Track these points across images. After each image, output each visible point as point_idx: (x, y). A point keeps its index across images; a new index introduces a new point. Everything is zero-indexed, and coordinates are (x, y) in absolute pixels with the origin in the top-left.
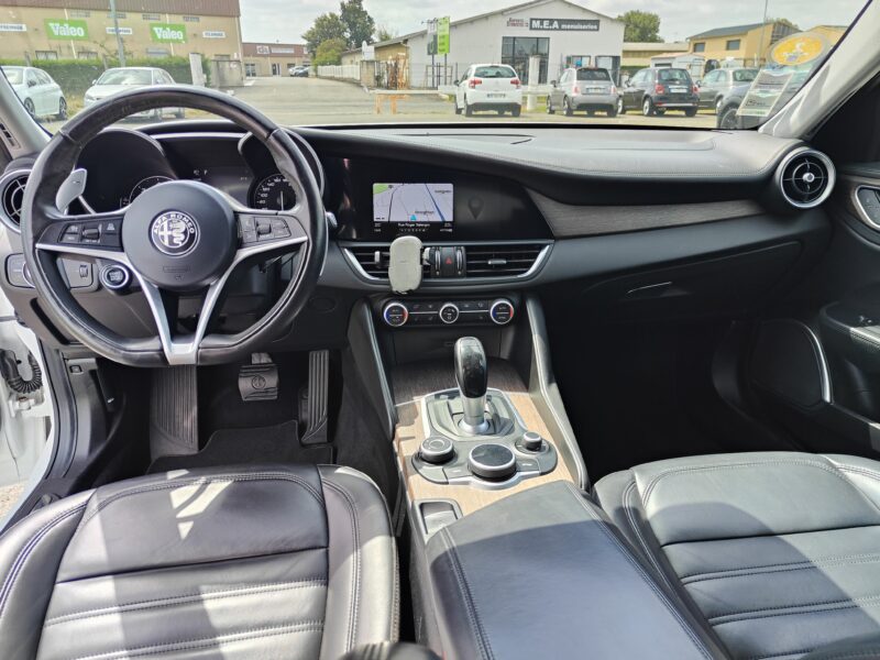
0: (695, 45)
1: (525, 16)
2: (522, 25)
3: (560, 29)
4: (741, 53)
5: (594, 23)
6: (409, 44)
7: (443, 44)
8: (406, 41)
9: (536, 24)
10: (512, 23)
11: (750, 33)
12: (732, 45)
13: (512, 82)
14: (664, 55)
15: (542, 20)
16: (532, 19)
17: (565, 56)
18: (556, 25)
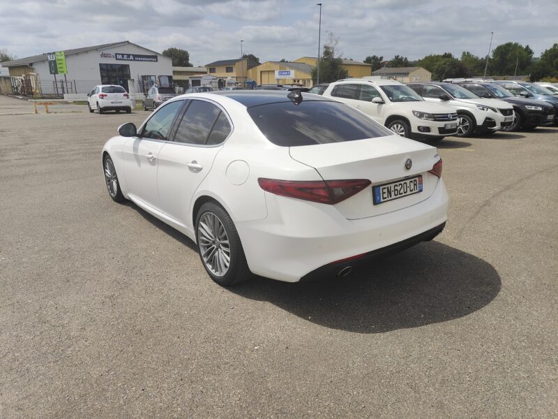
0: (210, 69)
1: (112, 52)
2: (110, 57)
3: (134, 60)
4: (234, 74)
5: (154, 57)
6: (34, 67)
7: (62, 68)
8: (31, 64)
9: (120, 57)
10: (104, 55)
11: (237, 63)
12: (229, 70)
13: (124, 95)
14: (196, 75)
15: (123, 55)
16: (116, 54)
17: (140, 75)
18: (131, 58)
